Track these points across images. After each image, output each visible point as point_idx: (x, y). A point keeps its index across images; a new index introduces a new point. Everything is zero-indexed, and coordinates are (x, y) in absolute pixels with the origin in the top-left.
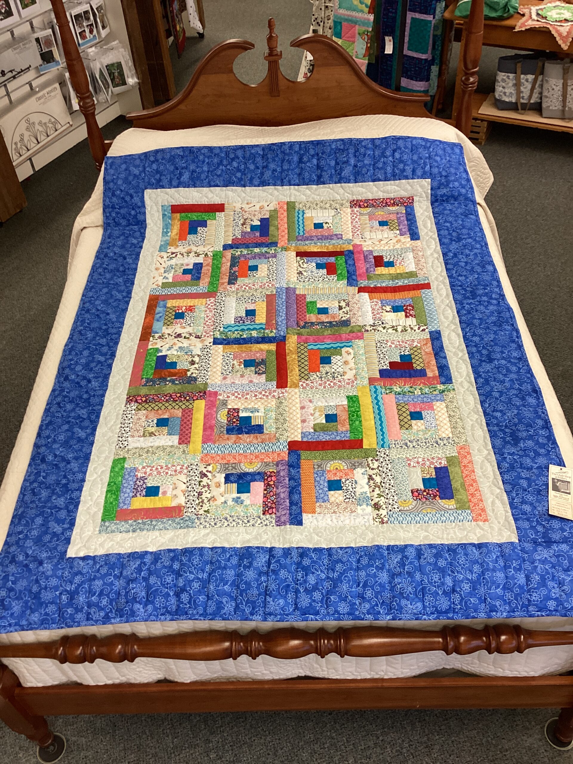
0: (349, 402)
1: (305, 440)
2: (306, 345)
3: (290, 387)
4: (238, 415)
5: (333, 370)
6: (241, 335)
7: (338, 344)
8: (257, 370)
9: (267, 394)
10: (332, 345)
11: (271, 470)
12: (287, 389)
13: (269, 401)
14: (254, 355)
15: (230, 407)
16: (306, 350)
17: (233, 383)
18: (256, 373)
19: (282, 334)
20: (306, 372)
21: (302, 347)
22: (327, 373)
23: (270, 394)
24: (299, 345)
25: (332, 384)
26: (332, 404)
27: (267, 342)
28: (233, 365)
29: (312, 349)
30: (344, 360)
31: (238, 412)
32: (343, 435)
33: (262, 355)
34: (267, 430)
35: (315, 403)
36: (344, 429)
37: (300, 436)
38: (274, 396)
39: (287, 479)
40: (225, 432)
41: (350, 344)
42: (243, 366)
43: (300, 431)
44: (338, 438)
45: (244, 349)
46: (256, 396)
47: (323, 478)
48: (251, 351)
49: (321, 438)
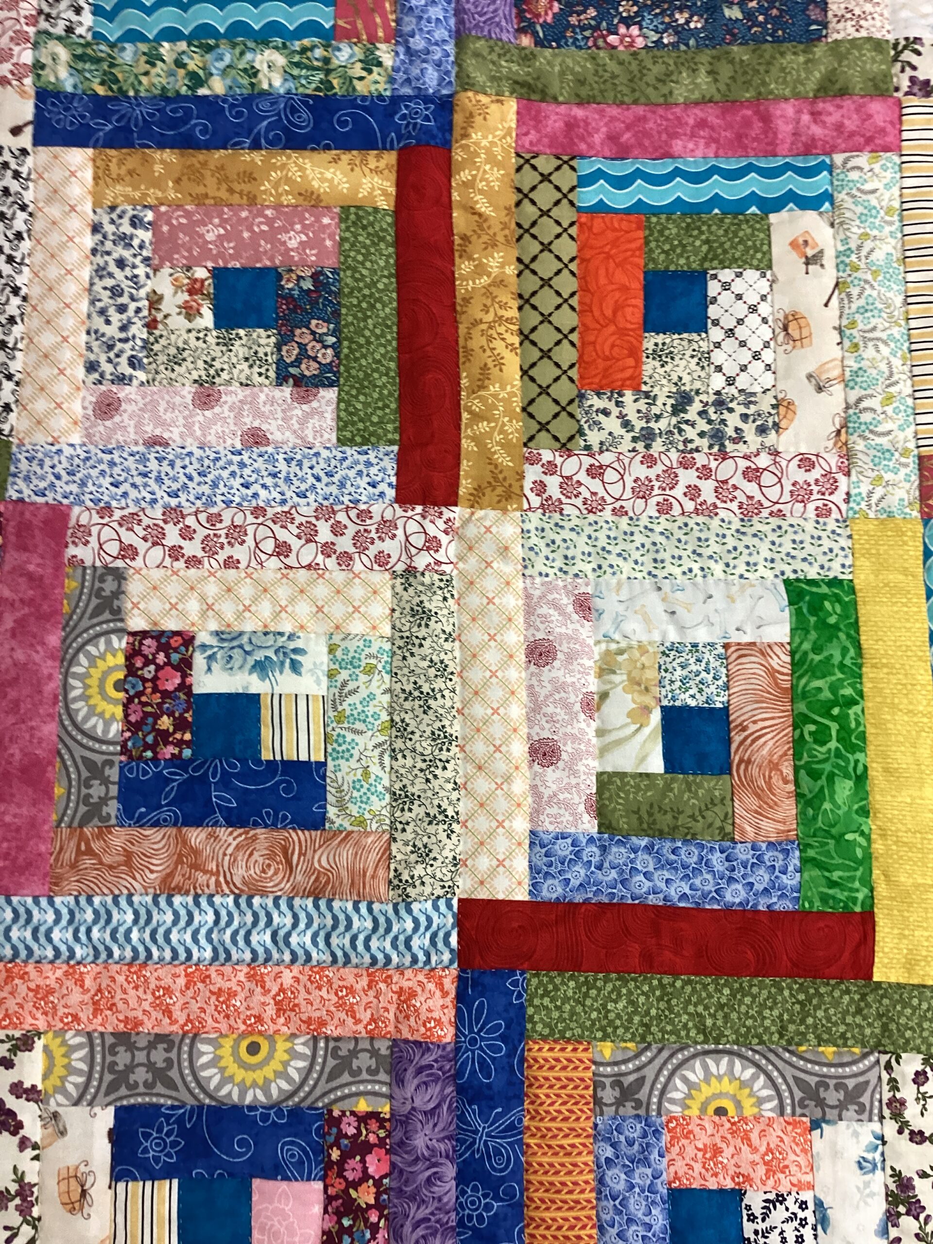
0: (799, 627)
1: (551, 891)
2: (565, 178)
3: (476, 501)
4: (185, 687)
5: (718, 382)
6: (196, 80)
7: (752, 184)
8: (291, 353)
9: (345, 544)
10: (717, 186)
11: (363, 1106)
12: (457, 513)
13: (358, 592)
14: (272, 236)
15: (137, 623)
16: (565, 214)
17: (154, 442)
18: (282, 379)
19: (431, 79)
20: (564, 390)
21: (545, 196)
22: (682, 401)
23: (361, 542)
24: (529, 178)
25: (707, 488)
26: (702, 636)
27: (345, 143)
28: (155, 300)
29: (601, 208)
30: (783, 302)
31: (185, 666)
32: (761, 878)
33: (314, 243)
34: (342, 806)
35: (607, 625)
36: (770, 829)
37: (521, 865)
38: (382, 560)
39: (450, 1171)
40: (113, 808)
41: (821, 182)
42: (207, 318)
43: (521, 825)
44: (735, 895)
45: (211, 187)
46: (282, 550)
47: (642, 1176)
48: (252, 200)
49: (640, 885)
